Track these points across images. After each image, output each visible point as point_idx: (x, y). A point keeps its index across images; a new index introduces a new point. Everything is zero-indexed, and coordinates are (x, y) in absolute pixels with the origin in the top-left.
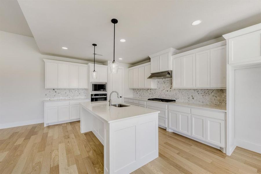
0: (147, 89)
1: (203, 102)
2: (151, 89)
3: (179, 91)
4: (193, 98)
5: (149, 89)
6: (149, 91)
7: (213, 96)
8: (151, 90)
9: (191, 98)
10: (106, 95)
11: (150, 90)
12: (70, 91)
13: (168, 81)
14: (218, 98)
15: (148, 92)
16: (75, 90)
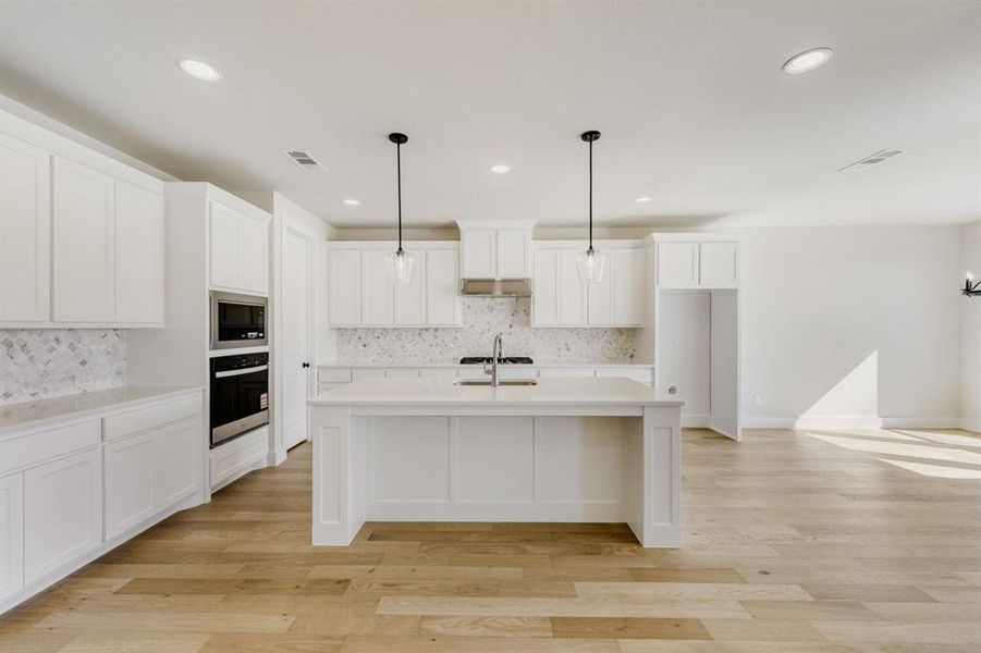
0: (421, 329)
1: (587, 357)
2: (436, 330)
3: (534, 334)
4: (568, 349)
5: (427, 329)
6: (428, 336)
7: (606, 341)
8: (438, 334)
9: (564, 348)
10: (263, 358)
11: (431, 332)
12: (10, 345)
13: (503, 307)
14: (614, 345)
15: (424, 341)
16: (52, 336)
